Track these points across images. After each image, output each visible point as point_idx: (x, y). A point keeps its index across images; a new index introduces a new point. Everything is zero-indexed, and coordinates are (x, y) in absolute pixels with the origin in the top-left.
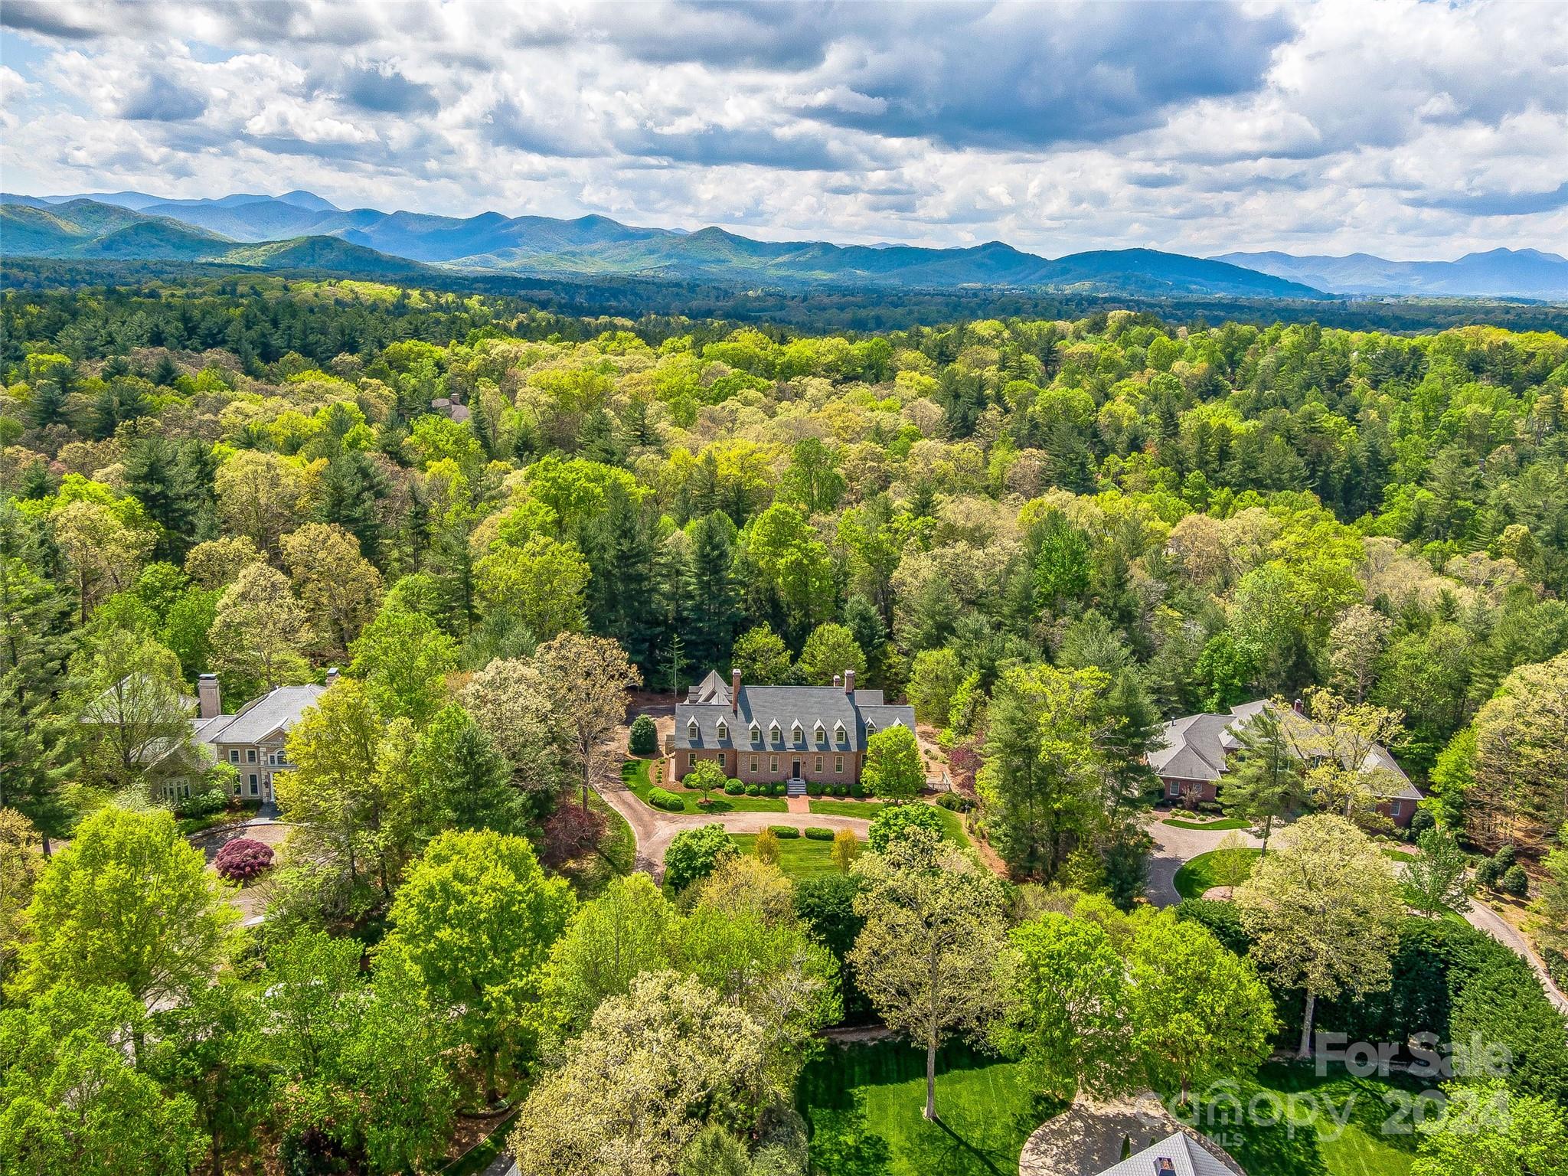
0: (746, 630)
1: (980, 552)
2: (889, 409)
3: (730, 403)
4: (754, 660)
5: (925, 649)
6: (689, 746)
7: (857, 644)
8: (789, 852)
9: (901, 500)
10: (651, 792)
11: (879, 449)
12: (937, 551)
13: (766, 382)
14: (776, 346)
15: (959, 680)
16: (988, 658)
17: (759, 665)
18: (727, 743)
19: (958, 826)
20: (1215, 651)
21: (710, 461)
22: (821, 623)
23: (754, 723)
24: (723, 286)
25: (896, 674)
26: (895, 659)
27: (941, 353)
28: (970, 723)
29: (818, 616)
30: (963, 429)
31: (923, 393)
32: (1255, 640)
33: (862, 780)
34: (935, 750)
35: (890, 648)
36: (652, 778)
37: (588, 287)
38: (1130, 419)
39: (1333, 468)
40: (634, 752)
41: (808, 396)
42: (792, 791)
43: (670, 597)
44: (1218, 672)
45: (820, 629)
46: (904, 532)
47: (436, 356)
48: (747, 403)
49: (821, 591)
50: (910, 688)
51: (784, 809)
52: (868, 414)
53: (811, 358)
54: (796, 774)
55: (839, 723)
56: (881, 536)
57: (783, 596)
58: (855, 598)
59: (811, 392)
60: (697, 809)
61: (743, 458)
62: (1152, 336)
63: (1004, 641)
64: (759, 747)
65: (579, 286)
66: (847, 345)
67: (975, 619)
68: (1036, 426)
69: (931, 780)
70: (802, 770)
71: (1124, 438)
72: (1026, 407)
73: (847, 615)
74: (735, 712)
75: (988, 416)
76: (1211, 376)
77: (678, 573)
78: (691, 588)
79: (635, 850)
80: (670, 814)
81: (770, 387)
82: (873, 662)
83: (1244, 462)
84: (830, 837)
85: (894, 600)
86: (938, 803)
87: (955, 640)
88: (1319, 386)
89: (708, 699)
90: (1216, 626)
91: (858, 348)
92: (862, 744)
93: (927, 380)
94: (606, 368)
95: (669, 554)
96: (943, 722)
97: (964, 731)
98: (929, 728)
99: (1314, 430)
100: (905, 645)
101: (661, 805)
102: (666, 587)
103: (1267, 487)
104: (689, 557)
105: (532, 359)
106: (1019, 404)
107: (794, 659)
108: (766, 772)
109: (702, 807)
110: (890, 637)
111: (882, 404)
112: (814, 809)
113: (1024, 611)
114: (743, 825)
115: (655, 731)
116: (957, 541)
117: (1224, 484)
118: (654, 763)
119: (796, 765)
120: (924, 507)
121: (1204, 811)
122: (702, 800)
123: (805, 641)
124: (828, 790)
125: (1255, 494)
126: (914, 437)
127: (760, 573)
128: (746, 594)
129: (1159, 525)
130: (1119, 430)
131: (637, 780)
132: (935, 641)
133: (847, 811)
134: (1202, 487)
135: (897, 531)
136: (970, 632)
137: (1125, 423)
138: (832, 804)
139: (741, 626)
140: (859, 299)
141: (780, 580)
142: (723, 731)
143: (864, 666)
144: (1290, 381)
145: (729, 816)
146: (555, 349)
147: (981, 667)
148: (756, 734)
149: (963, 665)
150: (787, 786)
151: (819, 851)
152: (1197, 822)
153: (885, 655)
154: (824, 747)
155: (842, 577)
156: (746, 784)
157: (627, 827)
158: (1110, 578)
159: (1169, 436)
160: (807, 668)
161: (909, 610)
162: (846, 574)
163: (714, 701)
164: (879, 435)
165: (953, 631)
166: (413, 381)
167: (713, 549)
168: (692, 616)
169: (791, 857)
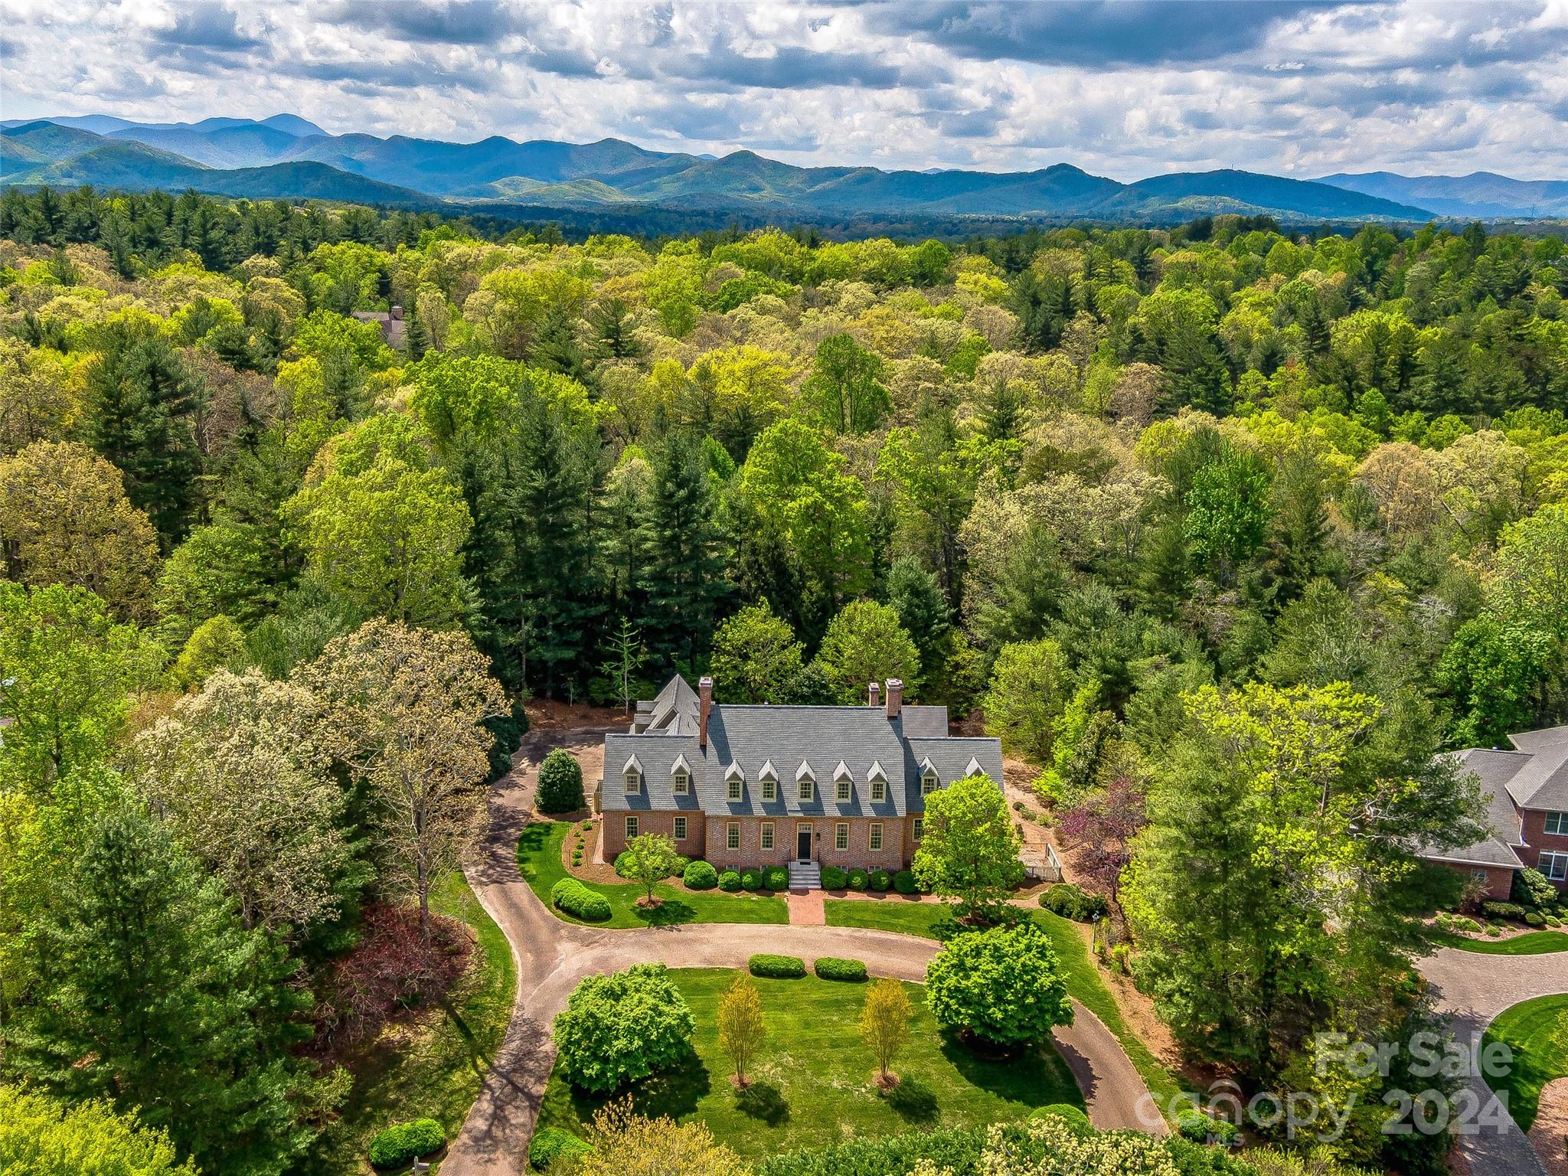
0: (735, 609)
1: (1098, 490)
2: (947, 315)
3: (743, 311)
4: (745, 657)
5: (1013, 640)
6: (626, 806)
7: (906, 632)
8: (783, 1008)
9: (969, 419)
10: (558, 885)
11: (935, 365)
12: (1030, 489)
13: (789, 286)
14: (805, 249)
15: (1068, 691)
16: (1117, 657)
17: (751, 666)
18: (689, 800)
19: (1079, 951)
20: (1471, 645)
21: (705, 375)
22: (850, 600)
23: (733, 768)
24: (754, 216)
25: (966, 678)
26: (964, 655)
27: (1010, 260)
28: (1093, 765)
29: (848, 588)
30: (1047, 340)
31: (993, 299)
32: (1534, 627)
33: (915, 867)
34: (1030, 801)
35: (957, 638)
36: (565, 859)
37: (602, 216)
38: (1262, 331)
39: (1550, 387)
40: (545, 809)
41: (843, 303)
42: (797, 882)
43: (615, 560)
44: (1481, 678)
45: (848, 609)
46: (975, 461)
47: (377, 261)
48: (763, 311)
49: (854, 550)
50: (989, 702)
51: (781, 917)
52: (922, 322)
53: (848, 264)
54: (804, 852)
55: (876, 769)
56: (942, 468)
57: (793, 556)
58: (904, 561)
59: (846, 298)
60: (632, 919)
61: (752, 372)
62: (1272, 241)
63: (1142, 628)
64: (742, 808)
65: (593, 216)
66: (894, 249)
67: (1096, 594)
68: (1139, 339)
69: (1029, 858)
70: (814, 847)
71: (1256, 353)
72: (1125, 318)
73: (891, 587)
74: (703, 747)
75: (1077, 326)
76: (1350, 288)
77: (631, 523)
78: (649, 545)
79: (511, 1004)
80: (584, 928)
81: (793, 293)
82: (930, 660)
83: (1439, 377)
84: (858, 977)
85: (964, 565)
86: (1044, 904)
87: (1060, 626)
88: (1494, 295)
89: (664, 724)
90: (1468, 605)
91: (907, 254)
92: (915, 806)
93: (996, 283)
94: (586, 272)
95: (616, 492)
96: (1042, 755)
97: (1084, 778)
98: (1018, 763)
99: (1520, 338)
100: (981, 634)
101: (572, 912)
102: (613, 544)
103: (1471, 411)
104: (645, 497)
105: (495, 262)
106: (1114, 315)
107: (808, 655)
108: (752, 849)
109: (642, 913)
110: (957, 620)
111: (937, 310)
112: (835, 917)
113: (1171, 581)
114: (707, 950)
115: (577, 776)
116: (1062, 473)
117: (1412, 408)
118: (575, 827)
119: (804, 839)
120: (1003, 426)
121: (1492, 917)
122: (643, 899)
123: (826, 627)
124: (857, 880)
125: (1456, 419)
126: (982, 349)
127: (759, 525)
128: (738, 555)
129: (1340, 459)
130: (1248, 345)
131: (541, 862)
132: (1031, 629)
133: (886, 921)
134: (1380, 413)
135: (963, 463)
136: (1086, 613)
137: (1256, 336)
138: (865, 908)
139: (727, 605)
140: (908, 226)
141: (789, 535)
142: (684, 782)
143: (916, 665)
144: (1456, 289)
145: (689, 931)
146: (525, 252)
147: (1105, 670)
148: (736, 786)
149: (1074, 666)
150: (788, 876)
151: (838, 1005)
152: (1484, 937)
153: (950, 648)
154: (852, 809)
155: (883, 529)
156: (720, 870)
157: (506, 955)
158: (1297, 530)
159: (1317, 351)
160: (827, 668)
161: (988, 581)
162: (891, 526)
163: (672, 730)
164: (933, 346)
165: (1057, 612)
166: (330, 282)
167: (680, 486)
168: (651, 588)
169: (788, 1017)
